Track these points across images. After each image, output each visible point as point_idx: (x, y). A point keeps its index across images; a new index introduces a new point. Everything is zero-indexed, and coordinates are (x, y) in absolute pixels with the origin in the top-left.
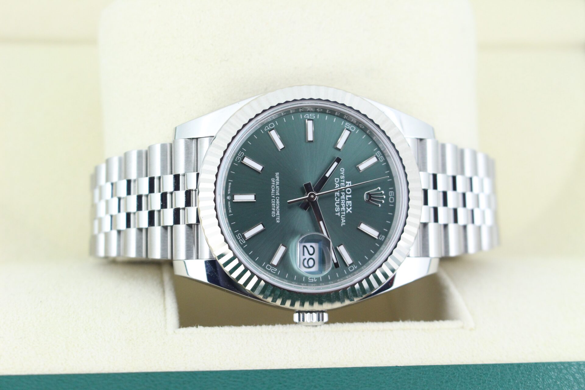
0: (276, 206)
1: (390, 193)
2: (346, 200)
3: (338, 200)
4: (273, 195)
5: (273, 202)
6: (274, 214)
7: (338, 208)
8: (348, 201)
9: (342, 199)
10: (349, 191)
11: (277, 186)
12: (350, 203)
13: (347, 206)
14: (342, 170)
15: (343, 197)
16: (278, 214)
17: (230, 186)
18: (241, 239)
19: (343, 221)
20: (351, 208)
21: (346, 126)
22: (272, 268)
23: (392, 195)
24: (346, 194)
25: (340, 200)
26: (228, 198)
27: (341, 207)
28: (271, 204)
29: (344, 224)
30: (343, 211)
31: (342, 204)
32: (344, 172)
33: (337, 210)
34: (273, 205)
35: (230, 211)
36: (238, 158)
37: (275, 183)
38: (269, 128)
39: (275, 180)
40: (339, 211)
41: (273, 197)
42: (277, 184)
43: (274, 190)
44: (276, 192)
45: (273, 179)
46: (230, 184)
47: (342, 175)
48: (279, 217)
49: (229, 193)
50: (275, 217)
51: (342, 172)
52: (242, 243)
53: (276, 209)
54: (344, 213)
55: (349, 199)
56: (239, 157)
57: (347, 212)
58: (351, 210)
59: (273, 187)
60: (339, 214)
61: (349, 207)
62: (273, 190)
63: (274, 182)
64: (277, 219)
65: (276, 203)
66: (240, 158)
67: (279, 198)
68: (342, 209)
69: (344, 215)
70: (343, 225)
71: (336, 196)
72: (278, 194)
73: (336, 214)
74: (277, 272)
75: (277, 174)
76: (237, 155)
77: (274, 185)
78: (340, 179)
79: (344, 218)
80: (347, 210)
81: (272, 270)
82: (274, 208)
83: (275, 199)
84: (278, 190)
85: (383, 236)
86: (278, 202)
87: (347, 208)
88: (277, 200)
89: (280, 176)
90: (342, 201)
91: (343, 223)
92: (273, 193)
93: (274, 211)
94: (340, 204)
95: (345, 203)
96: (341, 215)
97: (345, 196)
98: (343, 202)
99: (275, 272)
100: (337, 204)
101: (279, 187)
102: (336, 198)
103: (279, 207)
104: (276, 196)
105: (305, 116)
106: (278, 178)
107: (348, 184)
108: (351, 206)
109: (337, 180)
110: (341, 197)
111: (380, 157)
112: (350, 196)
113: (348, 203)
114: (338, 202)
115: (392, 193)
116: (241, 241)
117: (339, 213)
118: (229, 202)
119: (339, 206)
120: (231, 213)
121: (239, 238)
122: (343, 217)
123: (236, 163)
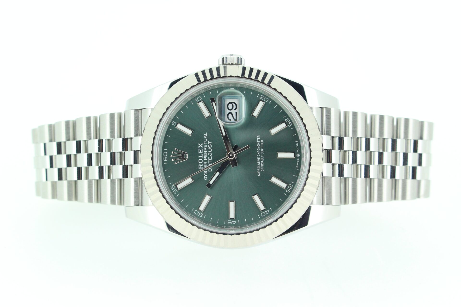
0: (260, 149)
1: (166, 160)
2: (203, 153)
3: (209, 154)
4: (262, 157)
5: (262, 152)
6: (262, 142)
7: (209, 147)
8: (201, 153)
9: (206, 154)
10: (201, 161)
11: (259, 165)
12: (200, 151)
13: (202, 149)
14: (206, 178)
15: (205, 156)
16: (258, 143)
17: (298, 164)
18: (288, 123)
19: (205, 137)
20: (199, 147)
21: (202, 214)
22: (264, 99)
23: (165, 158)
24: (203, 158)
25: (208, 154)
26: (298, 155)
27: (207, 148)
28: (264, 151)
29: (204, 134)
30: (205, 144)
31: (206, 151)
32: (204, 176)
33: (211, 146)
34: (262, 150)
35: (297, 144)
36: (291, 188)
37: (260, 168)
38: (266, 212)
39: (261, 170)
40: (209, 145)
41: (262, 156)
42: (259, 167)
43: (261, 161)
44: (260, 160)
45: (262, 170)
46: (297, 167)
47: (206, 174)
48: (258, 140)
49: (298, 159)
50: (260, 140)
51: (206, 176)
52: (287, 119)
53: (260, 147)
54: (204, 143)
55: (200, 154)
56: (289, 189)
57: (202, 144)
58: (199, 146)
59: (262, 164)
60: (209, 142)
61: (201, 148)
62: (263, 162)
63: (262, 168)
64: (260, 139)
65: (260, 151)
66: (289, 187)
67: (258, 155)
68: (206, 146)
69: (204, 141)
70: (206, 134)
71: (211, 157)
72: (259, 158)
73: (211, 142)
74: (259, 96)
75: (259, 175)
76: (292, 190)
77: (262, 166)
78: (207, 170)
79: (204, 139)
80: (202, 146)
81: (263, 97)
82: (262, 147)
83: (261, 155)
84: (258, 162)
85: (173, 125)
86: (258, 152)
87: (202, 147)
88: (259, 153)
89: (257, 173)
90: (207, 153)
91: (206, 135)
92: (263, 159)
93: (262, 145)
94: (208, 150)
95: (203, 151)
96: (207, 142)
97: (203, 157)
98: (205, 152)
99: (261, 96)
100: (210, 150)
101: (258, 164)
102: (211, 156)
103: (258, 148)
104: (260, 156)
105: (235, 222)
106: (258, 172)
107: (201, 167)
108: (199, 149)
109: (210, 170)
110: (207, 156)
111: (174, 189)
112: (199, 157)
113: (201, 151)
114: (209, 152)
115: (165, 160)
116: (289, 121)
117: (209, 144)
118: (298, 152)
119: (209, 149)
120: (297, 143)
121: (290, 123)
122: (206, 140)
123: (292, 184)
